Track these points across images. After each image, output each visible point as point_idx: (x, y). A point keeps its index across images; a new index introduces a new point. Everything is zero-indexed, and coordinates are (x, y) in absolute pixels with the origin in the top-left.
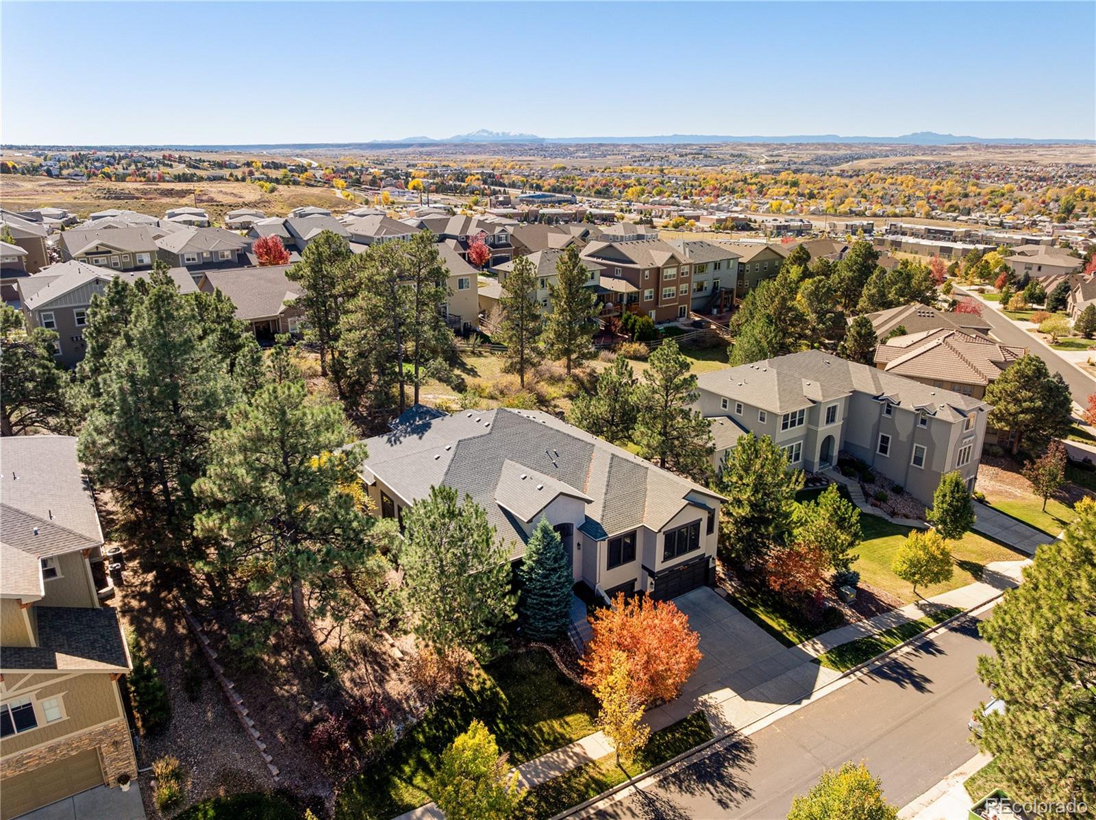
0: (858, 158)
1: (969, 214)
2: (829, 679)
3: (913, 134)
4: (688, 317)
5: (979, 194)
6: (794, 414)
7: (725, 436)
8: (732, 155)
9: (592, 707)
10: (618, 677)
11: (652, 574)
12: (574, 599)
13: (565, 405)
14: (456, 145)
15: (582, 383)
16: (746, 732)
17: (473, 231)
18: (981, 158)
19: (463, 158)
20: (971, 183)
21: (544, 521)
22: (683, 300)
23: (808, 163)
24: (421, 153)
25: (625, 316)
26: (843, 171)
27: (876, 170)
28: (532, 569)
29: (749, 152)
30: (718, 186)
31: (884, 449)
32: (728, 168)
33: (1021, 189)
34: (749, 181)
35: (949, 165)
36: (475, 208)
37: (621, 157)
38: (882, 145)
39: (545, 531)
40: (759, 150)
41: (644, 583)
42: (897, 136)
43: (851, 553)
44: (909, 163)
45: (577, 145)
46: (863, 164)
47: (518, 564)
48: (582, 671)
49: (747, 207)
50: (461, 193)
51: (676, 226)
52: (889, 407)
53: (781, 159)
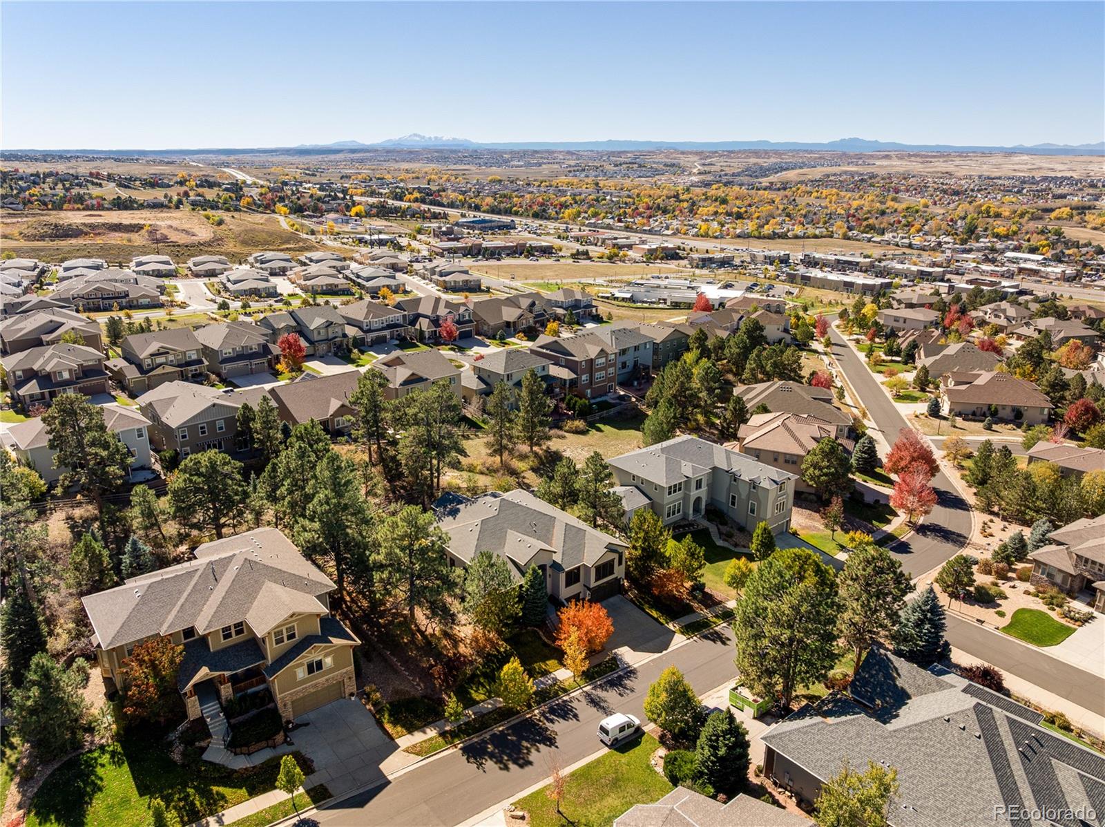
0: (787, 169)
1: (883, 234)
2: (679, 640)
3: (842, 140)
4: (615, 392)
5: (896, 211)
6: (675, 486)
7: (632, 501)
8: (665, 165)
9: (560, 655)
10: (574, 637)
11: (589, 589)
12: (549, 605)
13: (531, 478)
14: (388, 152)
15: (541, 458)
16: (635, 666)
17: (442, 311)
18: (901, 170)
19: (396, 166)
20: (890, 197)
21: (533, 565)
22: (610, 380)
23: (738, 175)
24: (352, 160)
25: (568, 397)
26: (772, 183)
27: (802, 182)
28: (527, 590)
29: (683, 160)
30: (651, 204)
31: (733, 504)
32: (662, 180)
33: (935, 203)
34: (681, 197)
35: (873, 176)
36: (419, 237)
37: (556, 166)
38: (812, 152)
39: (534, 570)
40: (693, 158)
41: (585, 594)
42: (825, 141)
43: (700, 572)
44: (835, 175)
45: (511, 152)
46: (791, 175)
47: (521, 586)
48: (555, 639)
49: (677, 229)
50: (402, 216)
51: (611, 258)
52: (735, 478)
53: (713, 169)
